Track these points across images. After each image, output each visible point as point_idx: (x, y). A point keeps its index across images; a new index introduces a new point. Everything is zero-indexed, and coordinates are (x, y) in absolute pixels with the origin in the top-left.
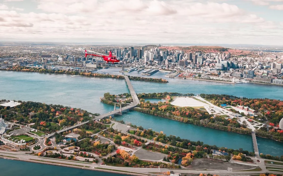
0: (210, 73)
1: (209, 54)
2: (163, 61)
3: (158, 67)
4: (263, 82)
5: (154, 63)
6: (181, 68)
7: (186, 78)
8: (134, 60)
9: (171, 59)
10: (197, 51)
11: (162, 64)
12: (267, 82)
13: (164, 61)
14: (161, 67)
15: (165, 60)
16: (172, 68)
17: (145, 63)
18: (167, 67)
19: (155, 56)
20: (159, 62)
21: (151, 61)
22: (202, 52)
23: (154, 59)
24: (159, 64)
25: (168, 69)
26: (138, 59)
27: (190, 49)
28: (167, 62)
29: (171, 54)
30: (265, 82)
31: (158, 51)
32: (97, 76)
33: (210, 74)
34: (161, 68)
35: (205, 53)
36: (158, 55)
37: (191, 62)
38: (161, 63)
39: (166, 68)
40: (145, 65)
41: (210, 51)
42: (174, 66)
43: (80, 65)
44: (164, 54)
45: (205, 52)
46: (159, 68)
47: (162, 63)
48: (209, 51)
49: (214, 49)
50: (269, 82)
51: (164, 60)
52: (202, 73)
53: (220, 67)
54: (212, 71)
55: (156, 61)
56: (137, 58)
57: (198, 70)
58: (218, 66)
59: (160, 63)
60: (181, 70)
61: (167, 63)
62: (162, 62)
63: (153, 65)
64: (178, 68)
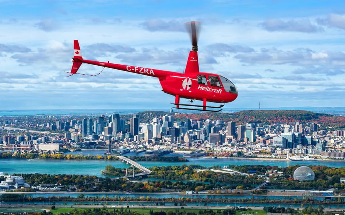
0: (258, 150)
1: (276, 126)
2: (180, 136)
3: (172, 146)
4: (334, 158)
5: (164, 141)
6: (212, 146)
7: (218, 157)
8: (124, 137)
9: (196, 134)
10: (252, 121)
11: (178, 142)
12: (340, 158)
13: (182, 137)
14: (177, 146)
15: (184, 136)
16: (196, 146)
17: (147, 142)
18: (188, 145)
19: (164, 129)
20: (172, 140)
21: (157, 139)
22: (263, 122)
23: (163, 134)
24: (172, 142)
25: (189, 148)
26: (131, 136)
27: (237, 117)
28: (186, 139)
29: (196, 127)
30: (336, 158)
31: (170, 121)
32: (73, 158)
33: (258, 152)
34: (176, 148)
35: (270, 125)
36: (170, 128)
37: (232, 138)
38: (176, 140)
39: (186, 147)
40: (147, 144)
41: (279, 120)
42: (200, 144)
43: (28, 146)
44: (182, 125)
45: (269, 122)
46: (174, 148)
47: (178, 140)
48: (276, 119)
49: (287, 115)
50: (341, 158)
51: (182, 135)
52: (246, 151)
53: (280, 143)
54: (263, 148)
55: (167, 139)
56: (130, 133)
57: (241, 148)
58: (277, 142)
59: (174, 140)
60: (212, 149)
61: (188, 140)
62: (178, 138)
63: (161, 144)
64: (206, 146)
